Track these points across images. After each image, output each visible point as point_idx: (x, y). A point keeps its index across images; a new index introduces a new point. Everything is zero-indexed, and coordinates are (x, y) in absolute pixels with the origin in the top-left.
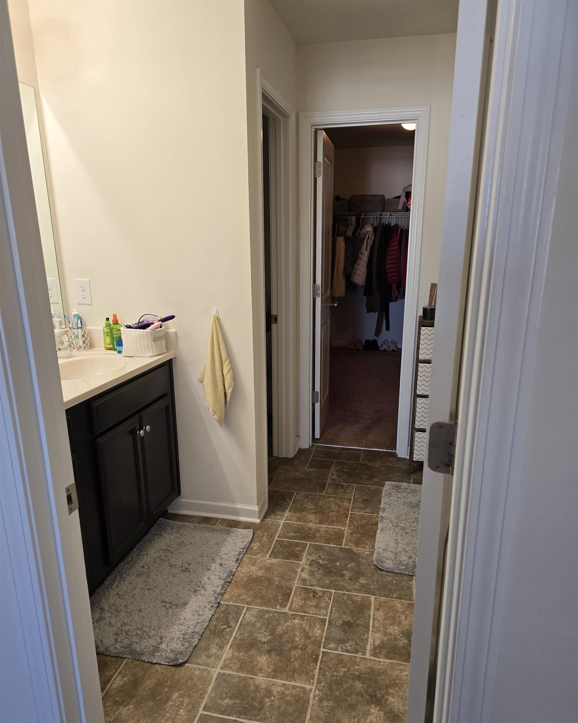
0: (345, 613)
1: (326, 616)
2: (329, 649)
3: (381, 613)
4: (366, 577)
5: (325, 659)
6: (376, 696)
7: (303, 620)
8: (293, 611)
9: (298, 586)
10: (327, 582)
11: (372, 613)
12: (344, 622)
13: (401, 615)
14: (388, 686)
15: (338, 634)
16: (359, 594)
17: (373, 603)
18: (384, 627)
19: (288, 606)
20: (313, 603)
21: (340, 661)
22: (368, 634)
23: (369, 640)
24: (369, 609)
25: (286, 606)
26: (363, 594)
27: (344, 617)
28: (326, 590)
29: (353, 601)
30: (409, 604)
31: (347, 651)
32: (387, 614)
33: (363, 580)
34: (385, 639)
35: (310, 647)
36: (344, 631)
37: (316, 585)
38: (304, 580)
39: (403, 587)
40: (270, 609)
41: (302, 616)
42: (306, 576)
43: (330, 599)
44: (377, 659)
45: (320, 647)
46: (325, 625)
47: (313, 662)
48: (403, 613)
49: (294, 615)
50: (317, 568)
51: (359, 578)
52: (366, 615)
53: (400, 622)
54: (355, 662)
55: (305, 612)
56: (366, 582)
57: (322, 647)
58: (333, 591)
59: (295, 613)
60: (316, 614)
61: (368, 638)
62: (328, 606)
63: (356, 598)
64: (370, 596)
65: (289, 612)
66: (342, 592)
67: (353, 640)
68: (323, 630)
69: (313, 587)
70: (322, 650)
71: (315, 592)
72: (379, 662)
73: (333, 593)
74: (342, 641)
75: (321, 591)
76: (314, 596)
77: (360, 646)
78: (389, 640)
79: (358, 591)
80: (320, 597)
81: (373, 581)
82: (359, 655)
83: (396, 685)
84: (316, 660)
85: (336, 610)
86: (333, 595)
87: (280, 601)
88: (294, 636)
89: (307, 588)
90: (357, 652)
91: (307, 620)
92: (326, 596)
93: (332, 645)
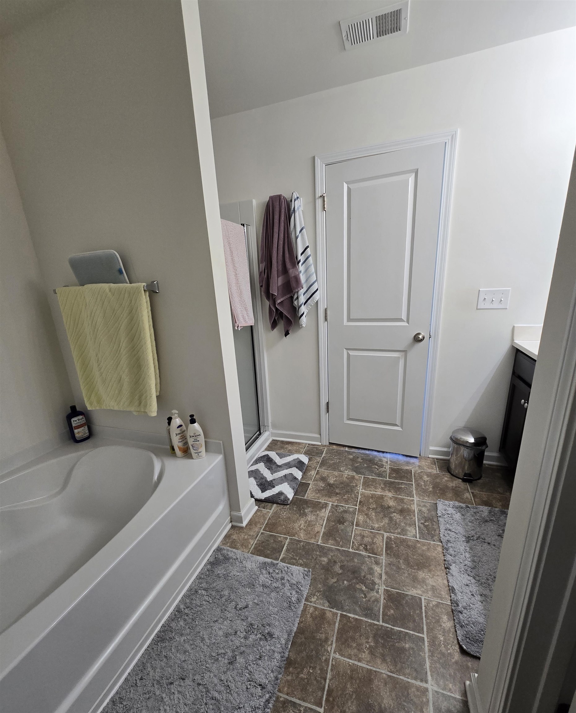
0: (342, 530)
1: (356, 529)
2: (353, 508)
3: (316, 529)
4: (321, 564)
5: (355, 503)
6: (330, 487)
7: (372, 526)
8: (381, 534)
9: (382, 557)
10: (356, 560)
11: (323, 530)
12: (343, 524)
13: (303, 527)
14: (323, 490)
15: (347, 516)
16: (330, 546)
17: (321, 538)
18: (317, 519)
19: (385, 538)
20: (366, 539)
21: (347, 501)
22: (328, 515)
23: (328, 512)
24: (324, 533)
25: (387, 538)
26: (326, 546)
27: (343, 528)
28: (357, 552)
29: (335, 540)
30: (294, 536)
31: (342, 506)
32: (312, 529)
33: (324, 561)
34: (318, 512)
35: (365, 509)
36: (344, 518)
37: (366, 557)
38: (377, 563)
39: (292, 552)
40: (398, 536)
41: (373, 529)
42: (376, 568)
43: (353, 542)
44: (325, 502)
45: (358, 509)
46: (356, 523)
47: (362, 501)
48: (300, 529)
49: (379, 531)
50: (366, 578)
51: (328, 563)
52: (327, 529)
53: (306, 522)
54: (338, 501)
55: (371, 532)
56: (323, 559)
57: (357, 509)
58: (351, 550)
59: (378, 532)
60: (363, 530)
61: (329, 513)
62: (354, 536)
63: (332, 542)
64: (321, 544)
65: (383, 533)
66: (343, 549)
67: (338, 512)
68: (357, 519)
69: (368, 556)
70: (357, 507)
71: (366, 550)
72: (325, 500)
73: (351, 548)
74: (345, 512)
75: (360, 550)
76: (366, 546)
77: (334, 509)
78: (316, 512)
79: (330, 549)
80: (361, 545)
81: (315, 560)
82: (335, 504)
83: (318, 491)
84: (360, 502)
85: (348, 533)
86: (351, 547)
87: (393, 543)
88: (376, 516)
89: (373, 554)
90: (337, 506)
91: (369, 526)
92: (357, 545)
93: (351, 510)
